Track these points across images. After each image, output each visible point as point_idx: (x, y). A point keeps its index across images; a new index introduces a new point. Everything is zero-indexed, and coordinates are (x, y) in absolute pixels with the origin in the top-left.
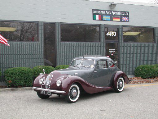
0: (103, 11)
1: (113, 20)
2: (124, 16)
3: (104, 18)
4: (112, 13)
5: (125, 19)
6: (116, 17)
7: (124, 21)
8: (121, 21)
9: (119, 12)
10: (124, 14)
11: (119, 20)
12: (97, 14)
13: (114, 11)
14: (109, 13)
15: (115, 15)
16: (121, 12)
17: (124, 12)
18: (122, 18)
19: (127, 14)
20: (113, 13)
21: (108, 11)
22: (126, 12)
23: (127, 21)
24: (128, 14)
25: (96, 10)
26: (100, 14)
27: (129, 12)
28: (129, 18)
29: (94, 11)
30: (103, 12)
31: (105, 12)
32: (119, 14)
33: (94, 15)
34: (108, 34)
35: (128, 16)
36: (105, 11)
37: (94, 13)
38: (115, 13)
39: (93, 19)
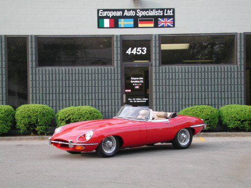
0: (119, 10)
1: (140, 25)
2: (163, 17)
3: (119, 23)
4: (136, 13)
5: (166, 22)
6: (146, 19)
7: (162, 27)
8: (156, 26)
9: (152, 10)
10: (163, 13)
11: (152, 25)
12: (107, 17)
13: (141, 10)
14: (132, 13)
15: (143, 17)
16: (157, 10)
17: (163, 10)
18: (158, 20)
19: (170, 13)
20: (140, 14)
21: (129, 10)
22: (167, 9)
23: (169, 27)
24: (174, 12)
25: (105, 10)
26: (113, 17)
27: (174, 9)
28: (174, 20)
29: (100, 13)
30: (119, 14)
31: (123, 13)
32: (152, 13)
33: (100, 19)
34: (129, 52)
35: (173, 17)
36: (123, 11)
37: (100, 15)
38: (144, 13)
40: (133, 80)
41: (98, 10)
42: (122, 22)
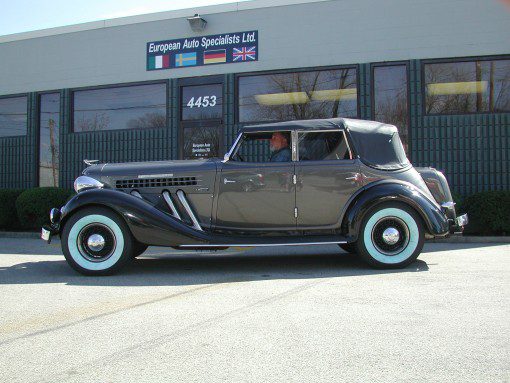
0: (176, 41)
1: (206, 61)
2: (240, 45)
3: (177, 60)
4: (201, 42)
5: (244, 54)
6: (214, 51)
7: (239, 61)
8: (230, 60)
9: (223, 36)
10: (241, 39)
11: (224, 60)
12: (159, 53)
13: (208, 37)
14: (195, 44)
15: (210, 47)
16: (231, 35)
17: (240, 34)
18: (232, 51)
19: (251, 38)
20: (206, 45)
21: (190, 40)
22: (246, 33)
23: (249, 60)
24: (256, 37)
25: (156, 43)
26: (168, 52)
27: (256, 32)
28: (257, 50)
29: (150, 48)
30: (176, 46)
31: (182, 45)
32: (223, 41)
33: (151, 56)
34: (191, 104)
35: (256, 44)
36: (182, 41)
37: (150, 51)
38: (212, 42)
39: (148, 69)
40: (196, 148)
41: (148, 45)
42: (180, 59)
